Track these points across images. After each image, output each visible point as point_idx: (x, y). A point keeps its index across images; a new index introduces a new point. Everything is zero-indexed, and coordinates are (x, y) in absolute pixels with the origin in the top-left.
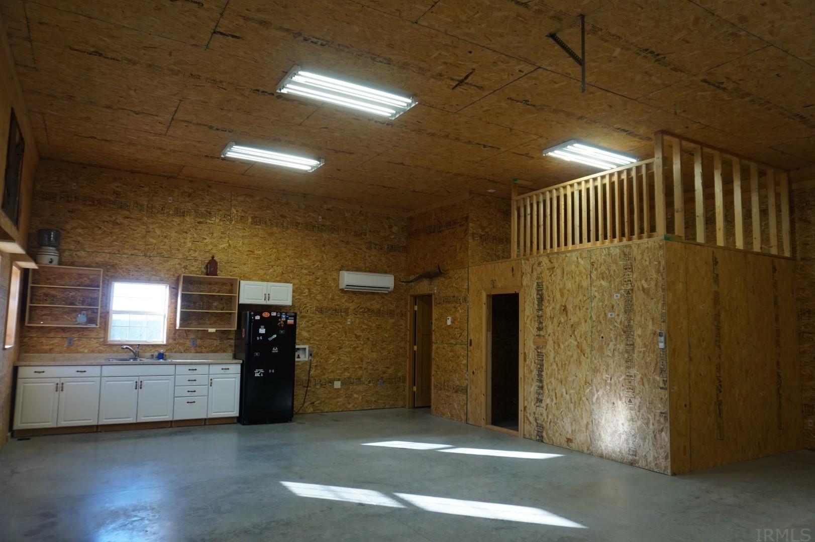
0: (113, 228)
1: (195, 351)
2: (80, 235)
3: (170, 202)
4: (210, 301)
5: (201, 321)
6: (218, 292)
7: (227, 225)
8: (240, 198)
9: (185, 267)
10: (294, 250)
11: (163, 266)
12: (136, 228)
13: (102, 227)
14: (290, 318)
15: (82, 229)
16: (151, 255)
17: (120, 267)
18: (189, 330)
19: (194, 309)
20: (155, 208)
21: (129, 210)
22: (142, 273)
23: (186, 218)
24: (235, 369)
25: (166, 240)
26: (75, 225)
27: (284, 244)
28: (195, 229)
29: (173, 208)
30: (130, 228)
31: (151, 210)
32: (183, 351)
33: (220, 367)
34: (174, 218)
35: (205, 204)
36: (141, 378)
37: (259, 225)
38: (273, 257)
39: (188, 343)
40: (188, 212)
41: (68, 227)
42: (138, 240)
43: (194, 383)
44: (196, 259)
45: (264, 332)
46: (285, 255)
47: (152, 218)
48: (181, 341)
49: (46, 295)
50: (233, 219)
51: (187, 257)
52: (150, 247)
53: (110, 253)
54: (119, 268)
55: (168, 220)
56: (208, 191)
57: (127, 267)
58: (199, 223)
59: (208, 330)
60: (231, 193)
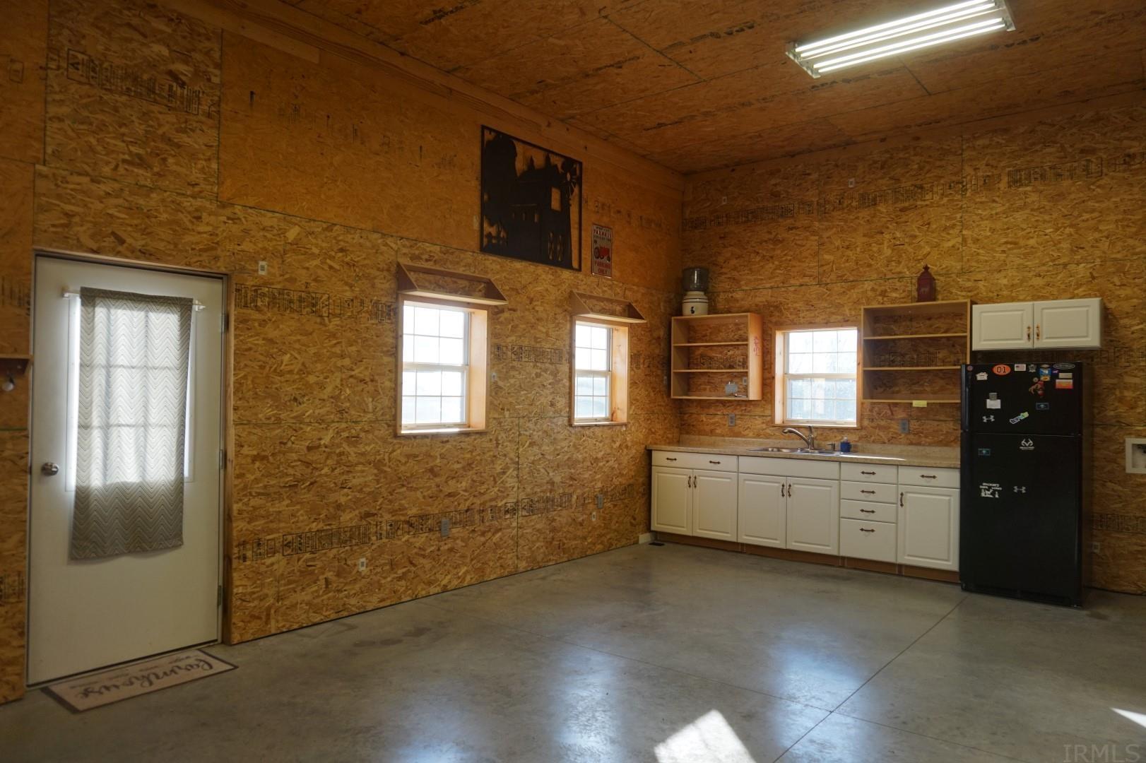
0: (774, 250)
1: (908, 441)
2: (735, 269)
3: (851, 186)
4: (932, 350)
5: (916, 388)
6: (946, 332)
7: (957, 200)
8: (980, 142)
9: (883, 294)
10: (1123, 219)
11: (848, 296)
12: (804, 243)
13: (760, 251)
14: (1061, 375)
15: (737, 258)
16: (828, 281)
17: (786, 307)
18: (896, 405)
19: (903, 365)
20: (829, 202)
21: (793, 217)
22: (816, 312)
23: (879, 208)
24: (952, 479)
25: (849, 253)
26: (729, 255)
27: (1093, 211)
28: (897, 223)
29: (856, 196)
30: (796, 244)
31: (823, 209)
32: (886, 441)
33: (919, 472)
34: (859, 212)
35: (911, 173)
36: (790, 481)
37: (1027, 185)
38: (1065, 245)
39: (895, 427)
40: (881, 196)
41: (721, 259)
42: (807, 261)
43: (871, 497)
44: (901, 275)
45: (999, 407)
46: (1097, 235)
47: (827, 221)
48: (883, 423)
49: (702, 356)
50: (968, 186)
51: (885, 275)
52: (825, 268)
53: (772, 288)
54: (785, 309)
55: (851, 217)
56: (915, 148)
57: (795, 305)
58: (901, 210)
59: (911, 404)
60: (961, 136)
